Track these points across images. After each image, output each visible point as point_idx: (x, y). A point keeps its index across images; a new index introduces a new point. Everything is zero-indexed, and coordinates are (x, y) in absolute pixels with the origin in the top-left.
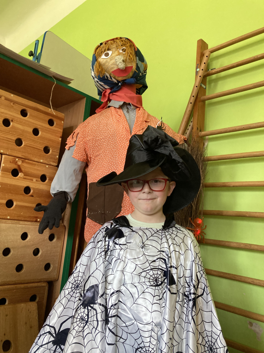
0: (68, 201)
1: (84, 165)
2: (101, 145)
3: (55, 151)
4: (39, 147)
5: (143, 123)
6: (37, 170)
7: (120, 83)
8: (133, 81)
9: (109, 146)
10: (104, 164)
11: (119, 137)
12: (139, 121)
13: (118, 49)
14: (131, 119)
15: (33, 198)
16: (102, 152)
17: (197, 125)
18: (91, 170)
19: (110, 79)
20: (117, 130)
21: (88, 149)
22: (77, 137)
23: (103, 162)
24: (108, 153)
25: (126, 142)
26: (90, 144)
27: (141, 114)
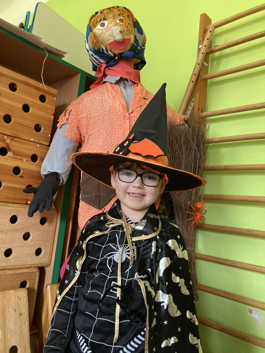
0: (60, 182)
1: (77, 144)
3: (47, 129)
4: (30, 124)
5: (141, 100)
6: (28, 149)
7: (117, 56)
8: (131, 54)
9: (104, 124)
11: (116, 114)
12: (137, 98)
13: (115, 19)
14: (128, 96)
15: (23, 179)
16: (97, 130)
17: (199, 105)
19: (105, 52)
20: (113, 107)
21: (81, 127)
22: (69, 114)
23: (97, 141)
24: (103, 132)
25: (122, 120)
26: (84, 122)
27: (139, 91)
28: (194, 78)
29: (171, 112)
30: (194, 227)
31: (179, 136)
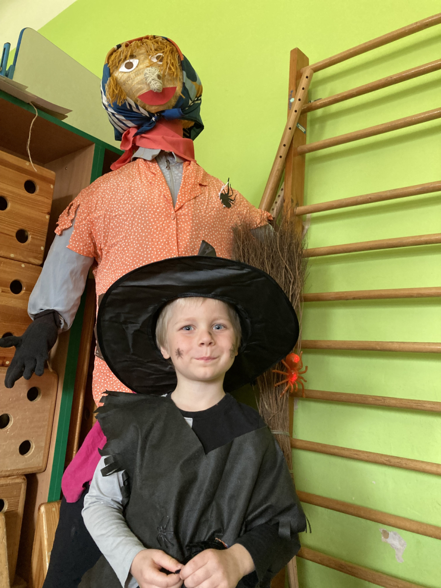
0: (60, 327)
1: (89, 262)
2: (119, 226)
3: (39, 238)
4: (9, 230)
5: (195, 188)
6: (5, 272)
7: (154, 116)
8: (178, 113)
9: (134, 227)
10: (125, 260)
11: (153, 211)
12: (189, 184)
13: (149, 55)
14: (174, 181)
16: (122, 238)
17: (292, 194)
18: (103, 271)
19: (135, 110)
20: (149, 200)
21: (96, 234)
22: (76, 212)
23: (123, 256)
24: (133, 241)
25: (165, 220)
26: (100, 225)
27: (192, 172)
28: (284, 151)
29: (244, 207)
30: (288, 396)
31: (259, 246)
